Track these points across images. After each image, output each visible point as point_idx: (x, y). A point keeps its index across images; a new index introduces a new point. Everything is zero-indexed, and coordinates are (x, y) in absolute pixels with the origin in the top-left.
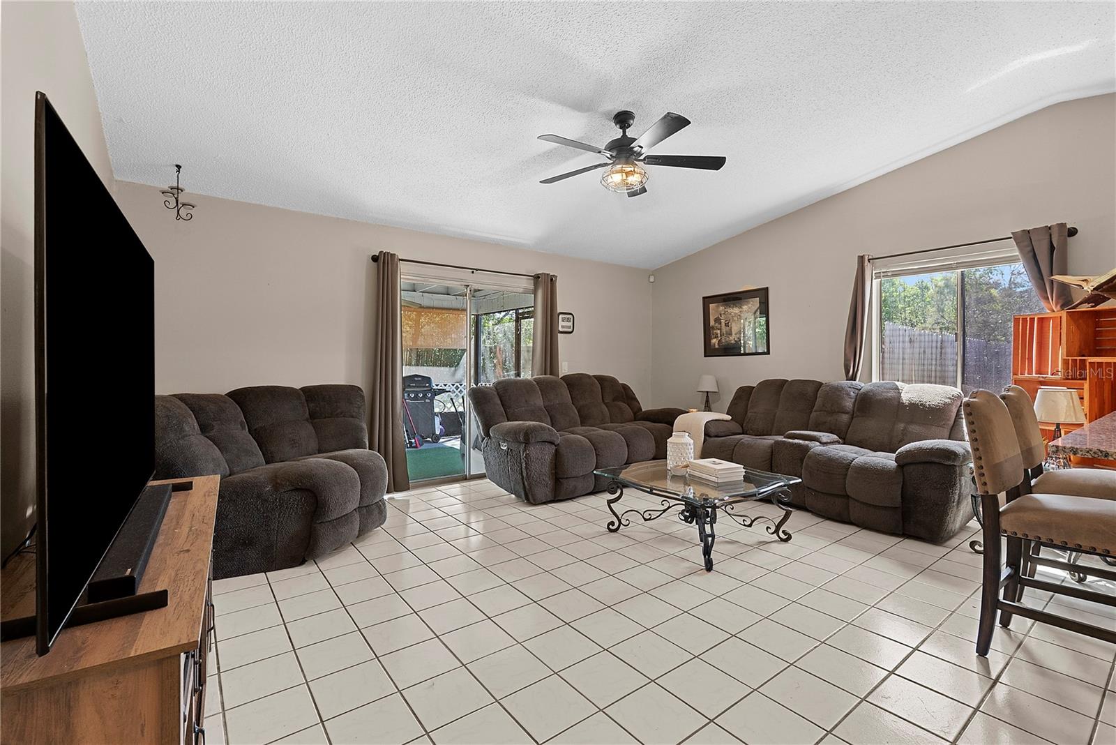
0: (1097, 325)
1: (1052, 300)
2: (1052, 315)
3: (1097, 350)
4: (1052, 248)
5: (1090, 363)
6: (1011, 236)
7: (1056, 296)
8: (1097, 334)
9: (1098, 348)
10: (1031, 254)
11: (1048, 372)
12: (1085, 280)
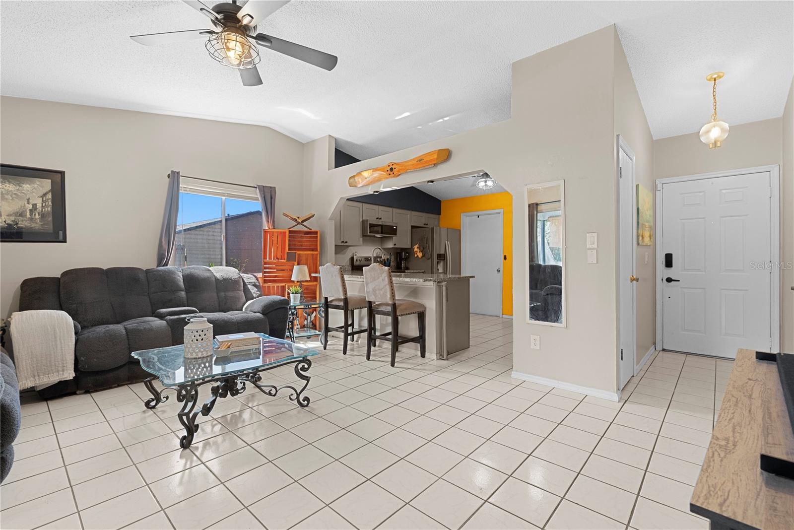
0: (295, 237)
1: (271, 223)
5: (296, 254)
6: (257, 187)
9: (293, 247)
10: (264, 198)
12: (298, 217)
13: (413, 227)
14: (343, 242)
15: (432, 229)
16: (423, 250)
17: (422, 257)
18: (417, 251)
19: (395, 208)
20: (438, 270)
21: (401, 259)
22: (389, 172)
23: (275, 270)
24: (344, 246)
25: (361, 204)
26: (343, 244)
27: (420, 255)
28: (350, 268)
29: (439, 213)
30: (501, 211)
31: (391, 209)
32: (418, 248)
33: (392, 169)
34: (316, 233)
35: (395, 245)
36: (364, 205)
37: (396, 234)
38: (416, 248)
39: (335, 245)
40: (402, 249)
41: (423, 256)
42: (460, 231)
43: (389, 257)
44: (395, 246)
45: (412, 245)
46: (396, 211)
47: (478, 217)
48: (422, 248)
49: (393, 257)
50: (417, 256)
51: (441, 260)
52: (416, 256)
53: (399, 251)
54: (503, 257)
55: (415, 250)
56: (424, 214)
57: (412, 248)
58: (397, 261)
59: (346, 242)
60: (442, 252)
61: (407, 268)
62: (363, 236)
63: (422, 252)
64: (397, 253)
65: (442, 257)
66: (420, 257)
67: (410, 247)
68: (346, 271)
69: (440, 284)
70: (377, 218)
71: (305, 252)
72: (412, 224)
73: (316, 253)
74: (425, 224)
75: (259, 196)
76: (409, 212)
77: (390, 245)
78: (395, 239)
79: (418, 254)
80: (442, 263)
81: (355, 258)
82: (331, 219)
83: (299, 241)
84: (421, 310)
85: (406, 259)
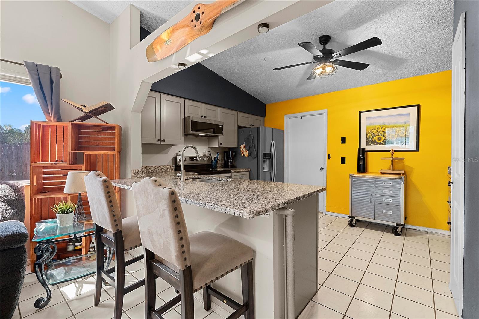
0: (80, 133)
1: (52, 115)
2: (50, 124)
3: (79, 147)
4: (52, 82)
5: (85, 154)
6: (24, 63)
7: (54, 112)
8: (80, 138)
9: (79, 146)
10: (38, 81)
11: (48, 160)
12: (84, 106)
13: (239, 127)
14: (159, 140)
15: (259, 129)
16: (249, 149)
17: (248, 156)
18: (243, 151)
19: (221, 107)
20: (264, 168)
21: (228, 158)
22: (195, 22)
23: (61, 175)
24: (160, 144)
25: (183, 100)
26: (159, 143)
27: (246, 154)
28: (173, 169)
29: (264, 116)
30: (325, 111)
31: (216, 108)
32: (244, 147)
33: (198, 17)
34: (112, 128)
35: (221, 144)
36: (187, 101)
37: (222, 133)
38: (242, 148)
39: (142, 143)
40: (230, 149)
41: (250, 155)
42: (283, 131)
43: (216, 156)
44: (222, 146)
45: (239, 144)
46: (222, 110)
47: (301, 118)
48: (248, 148)
49: (220, 157)
50: (244, 155)
51: (267, 159)
52: (242, 155)
53: (226, 150)
54: (327, 157)
55: (241, 150)
56: (250, 116)
57: (238, 148)
58: (224, 159)
59: (164, 141)
60: (268, 151)
61: (234, 167)
62: (186, 135)
63: (248, 151)
64: (225, 152)
65: (268, 156)
66: (246, 156)
67: (237, 147)
68: (168, 171)
69: (282, 212)
70: (202, 116)
71: (103, 153)
72: (240, 125)
73: (112, 153)
74: (251, 125)
75: (28, 78)
76: (235, 113)
77: (216, 144)
78: (221, 138)
79: (245, 153)
80: (267, 162)
81: (179, 158)
82: (134, 111)
83: (95, 139)
84: (246, 259)
85: (234, 158)
